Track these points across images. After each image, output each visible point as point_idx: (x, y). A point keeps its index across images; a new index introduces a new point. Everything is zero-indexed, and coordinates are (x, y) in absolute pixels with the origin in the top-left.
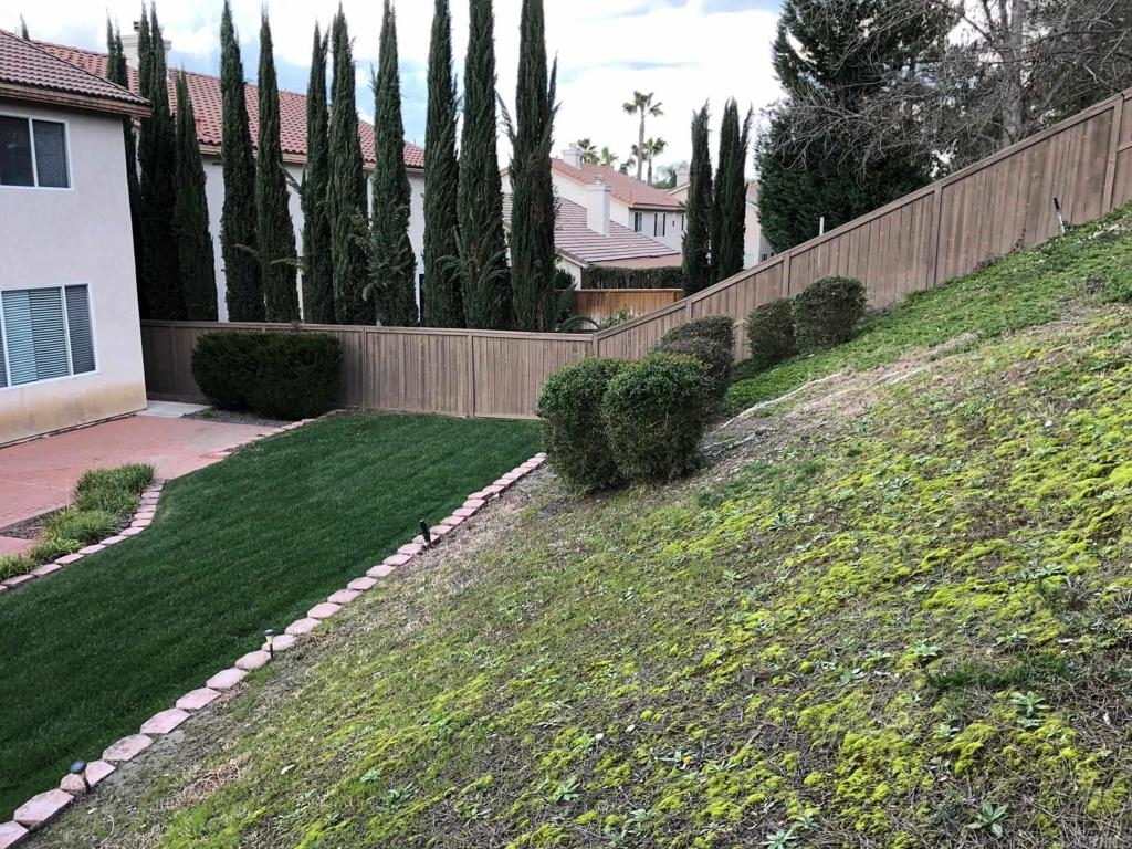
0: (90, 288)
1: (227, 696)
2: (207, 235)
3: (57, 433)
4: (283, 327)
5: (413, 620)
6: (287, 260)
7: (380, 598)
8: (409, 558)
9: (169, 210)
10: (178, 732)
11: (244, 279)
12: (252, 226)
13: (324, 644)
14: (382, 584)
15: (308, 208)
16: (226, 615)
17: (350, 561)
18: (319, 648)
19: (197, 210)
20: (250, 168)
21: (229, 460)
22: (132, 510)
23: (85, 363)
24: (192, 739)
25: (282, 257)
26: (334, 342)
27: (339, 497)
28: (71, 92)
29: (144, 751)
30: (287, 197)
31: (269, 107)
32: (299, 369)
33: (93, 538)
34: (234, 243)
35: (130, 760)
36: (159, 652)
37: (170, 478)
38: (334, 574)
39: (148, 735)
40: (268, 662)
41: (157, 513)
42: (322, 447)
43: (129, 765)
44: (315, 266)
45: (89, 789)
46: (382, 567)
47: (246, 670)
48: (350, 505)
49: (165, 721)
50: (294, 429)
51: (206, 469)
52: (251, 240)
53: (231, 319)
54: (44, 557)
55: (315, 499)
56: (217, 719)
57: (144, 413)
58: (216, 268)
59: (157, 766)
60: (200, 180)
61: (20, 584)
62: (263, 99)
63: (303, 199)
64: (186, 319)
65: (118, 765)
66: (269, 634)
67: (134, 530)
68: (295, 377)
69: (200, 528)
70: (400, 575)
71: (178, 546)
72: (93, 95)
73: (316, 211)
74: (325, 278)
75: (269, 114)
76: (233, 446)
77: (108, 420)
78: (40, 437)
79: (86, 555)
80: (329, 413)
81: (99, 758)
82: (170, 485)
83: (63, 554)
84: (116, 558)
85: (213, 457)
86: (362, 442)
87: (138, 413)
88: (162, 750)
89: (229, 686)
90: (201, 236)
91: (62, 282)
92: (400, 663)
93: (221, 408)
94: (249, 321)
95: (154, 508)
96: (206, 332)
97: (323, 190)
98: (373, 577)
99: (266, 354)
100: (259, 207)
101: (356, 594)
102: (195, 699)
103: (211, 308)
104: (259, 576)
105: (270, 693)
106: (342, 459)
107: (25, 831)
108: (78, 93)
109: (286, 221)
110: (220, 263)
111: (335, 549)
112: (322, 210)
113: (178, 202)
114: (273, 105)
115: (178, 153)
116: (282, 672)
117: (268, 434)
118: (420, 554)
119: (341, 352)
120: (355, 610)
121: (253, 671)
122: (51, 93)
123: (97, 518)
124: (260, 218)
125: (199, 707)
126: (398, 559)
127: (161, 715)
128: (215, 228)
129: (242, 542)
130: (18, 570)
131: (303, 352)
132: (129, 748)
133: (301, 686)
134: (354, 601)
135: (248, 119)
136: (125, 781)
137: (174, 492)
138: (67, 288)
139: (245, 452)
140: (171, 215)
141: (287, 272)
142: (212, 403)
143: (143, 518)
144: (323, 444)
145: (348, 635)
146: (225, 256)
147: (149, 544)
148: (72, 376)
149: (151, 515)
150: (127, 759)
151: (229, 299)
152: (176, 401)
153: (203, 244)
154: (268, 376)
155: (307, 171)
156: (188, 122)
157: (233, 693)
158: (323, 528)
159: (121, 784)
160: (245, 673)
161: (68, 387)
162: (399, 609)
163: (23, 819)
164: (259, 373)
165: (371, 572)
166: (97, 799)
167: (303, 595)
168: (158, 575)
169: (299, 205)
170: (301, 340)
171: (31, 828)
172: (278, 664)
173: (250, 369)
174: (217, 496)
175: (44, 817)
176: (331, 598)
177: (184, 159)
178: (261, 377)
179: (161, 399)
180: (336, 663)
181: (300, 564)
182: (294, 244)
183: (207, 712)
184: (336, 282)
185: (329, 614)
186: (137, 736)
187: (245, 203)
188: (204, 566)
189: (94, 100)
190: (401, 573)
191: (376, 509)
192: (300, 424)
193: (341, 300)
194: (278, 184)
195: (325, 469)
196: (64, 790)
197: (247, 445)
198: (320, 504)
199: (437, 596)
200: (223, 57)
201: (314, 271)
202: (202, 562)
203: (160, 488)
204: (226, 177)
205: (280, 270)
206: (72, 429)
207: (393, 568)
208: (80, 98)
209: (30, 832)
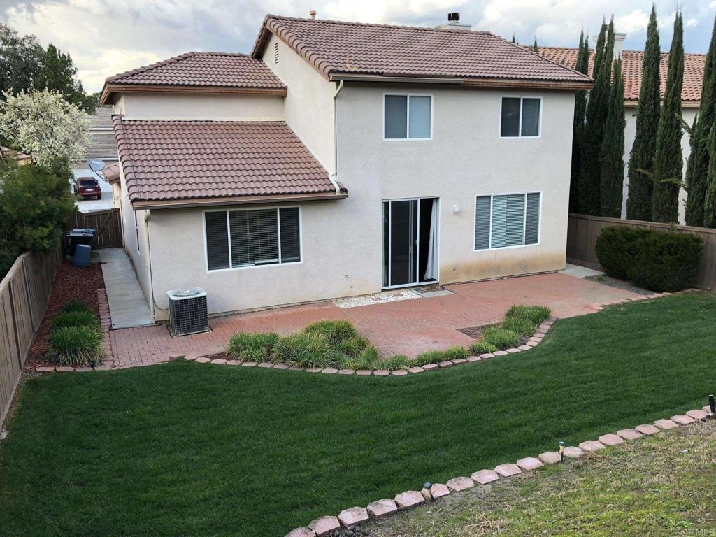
0: (541, 195)
1: (523, 476)
2: (621, 161)
3: (511, 277)
4: (662, 226)
5: (662, 474)
6: (674, 180)
7: (653, 445)
8: (694, 421)
9: (599, 146)
10: (489, 486)
11: (640, 191)
12: (652, 156)
13: (597, 465)
14: (662, 435)
15: (694, 144)
16: (554, 419)
17: (652, 408)
18: (594, 466)
19: (616, 146)
20: (656, 116)
21: (600, 314)
22: (530, 334)
23: (532, 238)
24: (493, 494)
25: (670, 178)
26: (698, 241)
27: (665, 357)
28: (546, 80)
29: (467, 490)
30: (680, 135)
31: (675, 74)
32: (666, 257)
33: (503, 346)
34: (637, 168)
35: (458, 492)
36: (507, 430)
37: (560, 318)
38: (636, 414)
39: (474, 481)
40: (558, 462)
41: (544, 340)
42: (669, 316)
43: (457, 494)
44: (694, 185)
45: (433, 500)
46: (669, 421)
47: (543, 462)
48: (670, 365)
49: (485, 476)
50: (654, 299)
51: (583, 317)
52: (649, 166)
53: (629, 217)
54: (476, 351)
55: (646, 354)
56: (512, 488)
57: (562, 272)
58: (624, 184)
59: (470, 501)
60: (621, 125)
61: (459, 364)
62: (672, 68)
63: (692, 137)
64: (600, 216)
65: (452, 491)
66: (563, 445)
67: (526, 348)
68: (662, 263)
69: (563, 357)
70: (678, 432)
71: (545, 364)
72: (559, 80)
73: (700, 146)
74: (700, 194)
75: (675, 78)
76: (607, 303)
77: (541, 273)
78: (502, 278)
79: (496, 356)
80: (686, 291)
81: (444, 483)
82: (558, 322)
83: (486, 352)
84: (509, 362)
85: (592, 309)
86: (702, 318)
87: (559, 272)
88: (476, 493)
89: (528, 469)
90: (617, 162)
91: (526, 191)
92: (629, 506)
93: (611, 276)
94: (640, 220)
95: (543, 335)
96: (610, 225)
97: (708, 130)
98: (657, 427)
99: (643, 245)
100: (658, 143)
101: (640, 435)
102: (506, 469)
103: (616, 210)
104: (585, 399)
105: (546, 485)
106: (679, 328)
107: (396, 508)
108: (550, 80)
109: (678, 151)
110: (626, 181)
111: (646, 395)
112: (705, 145)
113: (604, 141)
114: (678, 73)
115: (610, 109)
116: (563, 473)
117: (634, 299)
118: (704, 420)
119: (702, 248)
120: (631, 448)
121: (548, 464)
122: (534, 82)
123: (509, 335)
124: (657, 151)
125: (506, 476)
126: (684, 419)
127: (485, 472)
128: (627, 158)
129: (585, 372)
130: (460, 355)
131: (670, 246)
132: (462, 483)
133: (567, 489)
134: (635, 440)
135: (659, 83)
136: (452, 503)
137: (558, 328)
138: (528, 194)
139: (613, 309)
140: (599, 149)
141: (672, 188)
142: (606, 271)
143: (534, 341)
144: (671, 314)
145: (615, 465)
146: (630, 175)
147: (530, 358)
148: (524, 246)
149: (539, 340)
150: (457, 490)
151: (629, 204)
152: (585, 266)
153: (617, 167)
154: (642, 260)
155: (698, 116)
156: (619, 88)
157: (529, 475)
158: (643, 377)
159: (449, 503)
160: (541, 464)
161: (521, 251)
162: (661, 460)
163: (399, 501)
164: (637, 257)
165: (658, 423)
166: (434, 507)
167: (608, 422)
168: (526, 380)
169: (688, 142)
170: (671, 238)
171: (400, 508)
172: (562, 466)
173: (632, 254)
174: (582, 337)
175: (407, 505)
176: (619, 433)
177: (613, 113)
178: (638, 259)
179: (576, 264)
180: (595, 482)
181: (616, 399)
182: (681, 168)
183: (510, 481)
184: (707, 197)
185: (613, 443)
186: (468, 479)
187: (649, 141)
188: (554, 382)
189: (559, 83)
190: (680, 431)
191: (690, 373)
192: (660, 295)
193: (709, 210)
194: (675, 127)
195: (664, 333)
196: (422, 494)
197: (616, 305)
198: (649, 359)
199: (690, 461)
200: (647, 43)
201: (692, 188)
202: (555, 379)
203: (552, 323)
204: (638, 124)
205: (667, 186)
206: (520, 276)
207: (676, 425)
208: (551, 83)
209: (398, 510)
